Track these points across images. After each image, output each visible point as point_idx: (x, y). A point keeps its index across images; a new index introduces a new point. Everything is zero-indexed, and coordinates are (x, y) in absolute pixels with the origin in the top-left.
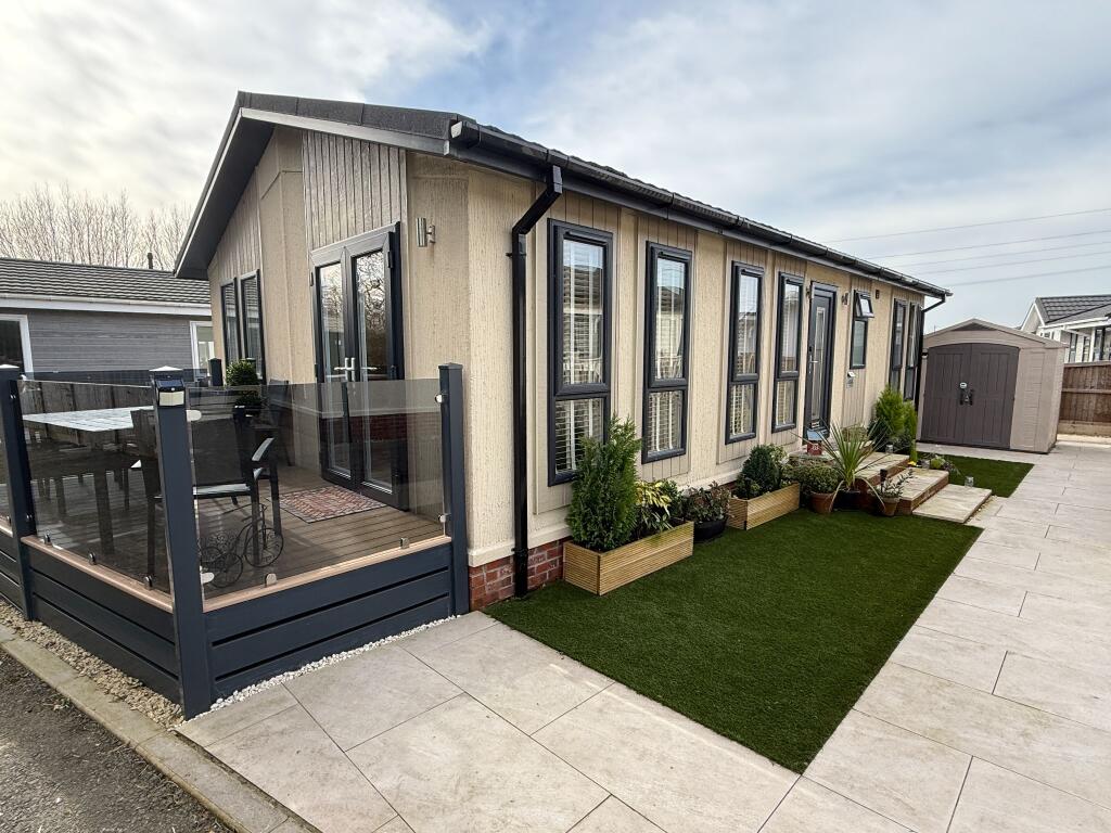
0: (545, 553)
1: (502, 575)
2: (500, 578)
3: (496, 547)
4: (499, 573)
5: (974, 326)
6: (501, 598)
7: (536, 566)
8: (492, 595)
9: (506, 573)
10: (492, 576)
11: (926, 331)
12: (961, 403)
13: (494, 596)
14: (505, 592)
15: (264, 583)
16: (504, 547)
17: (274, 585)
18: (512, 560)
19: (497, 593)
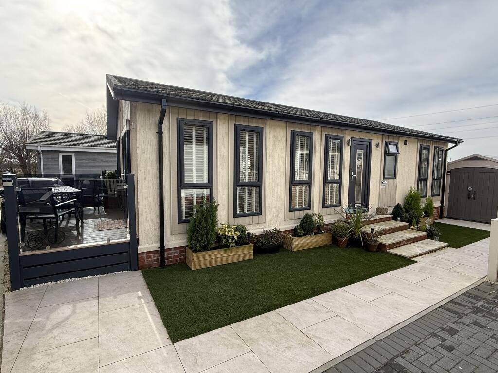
0: (178, 251)
1: (154, 257)
2: (153, 258)
3: (150, 246)
4: (152, 257)
5: (475, 158)
6: (153, 266)
7: (173, 255)
8: (149, 265)
9: (157, 257)
10: (150, 257)
11: (448, 160)
12: (469, 198)
13: (150, 265)
14: (156, 264)
15: (45, 248)
16: (155, 246)
17: (49, 250)
18: (159, 252)
19: (151, 264)
